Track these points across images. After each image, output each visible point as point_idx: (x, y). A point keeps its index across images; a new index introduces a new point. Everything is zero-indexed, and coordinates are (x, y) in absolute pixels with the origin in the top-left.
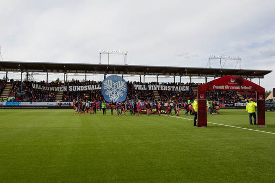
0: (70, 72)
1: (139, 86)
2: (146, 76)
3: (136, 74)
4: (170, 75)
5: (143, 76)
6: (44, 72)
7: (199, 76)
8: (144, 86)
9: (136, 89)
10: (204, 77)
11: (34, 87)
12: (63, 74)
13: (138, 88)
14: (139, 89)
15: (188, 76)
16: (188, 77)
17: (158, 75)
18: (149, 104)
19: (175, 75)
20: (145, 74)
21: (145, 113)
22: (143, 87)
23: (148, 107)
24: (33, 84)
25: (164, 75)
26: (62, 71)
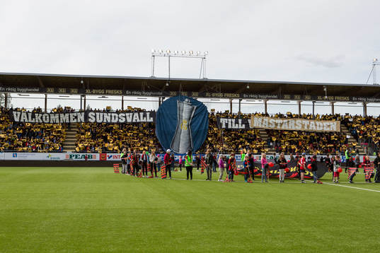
0: (92, 94)
1: (230, 120)
2: (244, 101)
3: (223, 97)
4: (292, 98)
5: (237, 101)
6: (41, 92)
7: (351, 100)
8: (240, 121)
9: (224, 126)
10: (360, 104)
11: (17, 120)
12: (79, 97)
13: (227, 125)
14: (230, 127)
15: (328, 100)
16: (328, 103)
17: (268, 99)
18: (284, 160)
19: (303, 99)
20: (241, 97)
21: (275, 177)
22: (237, 122)
23: (281, 164)
24: (14, 113)
25: (279, 98)
26: (76, 91)
